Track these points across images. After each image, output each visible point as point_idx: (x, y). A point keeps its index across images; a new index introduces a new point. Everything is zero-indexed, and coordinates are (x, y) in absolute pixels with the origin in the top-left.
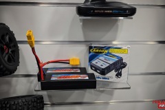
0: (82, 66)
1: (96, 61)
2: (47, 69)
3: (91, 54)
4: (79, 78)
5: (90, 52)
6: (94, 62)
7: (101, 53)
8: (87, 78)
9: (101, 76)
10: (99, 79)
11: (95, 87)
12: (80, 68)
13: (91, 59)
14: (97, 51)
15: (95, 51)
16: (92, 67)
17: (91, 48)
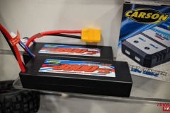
0: (106, 44)
1: (136, 38)
2: (42, 45)
3: (126, 22)
4: (96, 72)
5: (124, 18)
6: (130, 40)
7: (150, 20)
8: (113, 74)
9: (141, 68)
10: (137, 74)
11: (128, 95)
12: (101, 48)
13: (125, 32)
14: (142, 15)
15: (135, 15)
16: (125, 48)
17: (127, 7)
